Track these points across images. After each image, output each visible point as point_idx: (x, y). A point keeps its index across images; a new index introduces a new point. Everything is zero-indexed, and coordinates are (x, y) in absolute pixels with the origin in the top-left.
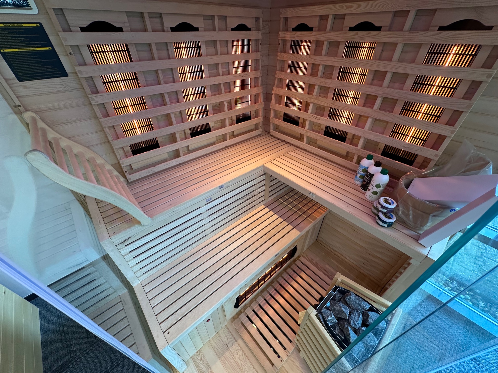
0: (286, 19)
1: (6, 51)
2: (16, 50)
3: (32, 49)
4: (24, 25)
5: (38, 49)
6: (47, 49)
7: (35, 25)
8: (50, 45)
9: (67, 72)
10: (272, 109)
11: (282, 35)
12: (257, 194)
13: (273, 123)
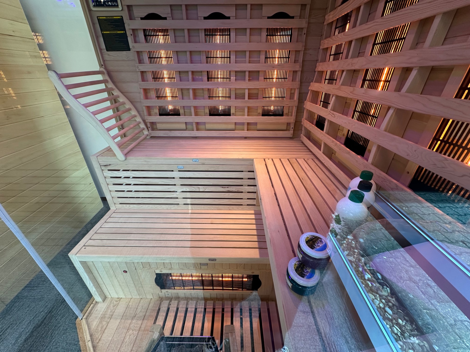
1: (104, 32)
2: (108, 32)
3: (115, 32)
4: (115, 18)
5: (119, 32)
6: (123, 32)
7: (119, 17)
8: (124, 30)
9: (130, 48)
10: (305, 109)
11: (327, 18)
12: (244, 192)
13: (304, 126)
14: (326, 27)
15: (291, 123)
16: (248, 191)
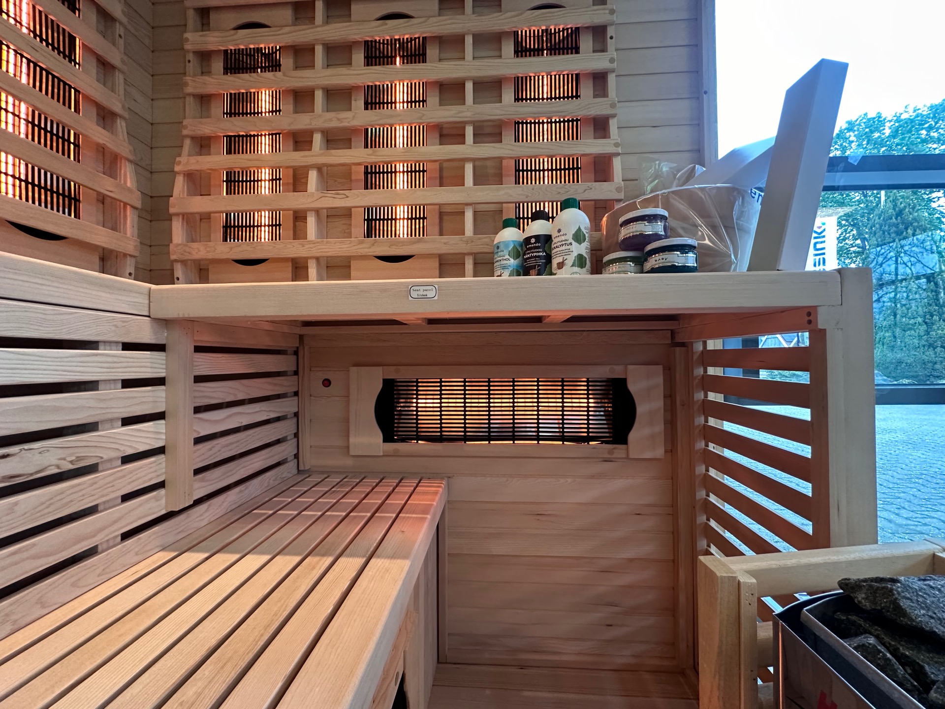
0: (204, 13)
10: (177, 215)
11: (194, 40)
12: (110, 460)
13: (184, 262)
14: (190, 56)
15: (125, 255)
16: (130, 451)
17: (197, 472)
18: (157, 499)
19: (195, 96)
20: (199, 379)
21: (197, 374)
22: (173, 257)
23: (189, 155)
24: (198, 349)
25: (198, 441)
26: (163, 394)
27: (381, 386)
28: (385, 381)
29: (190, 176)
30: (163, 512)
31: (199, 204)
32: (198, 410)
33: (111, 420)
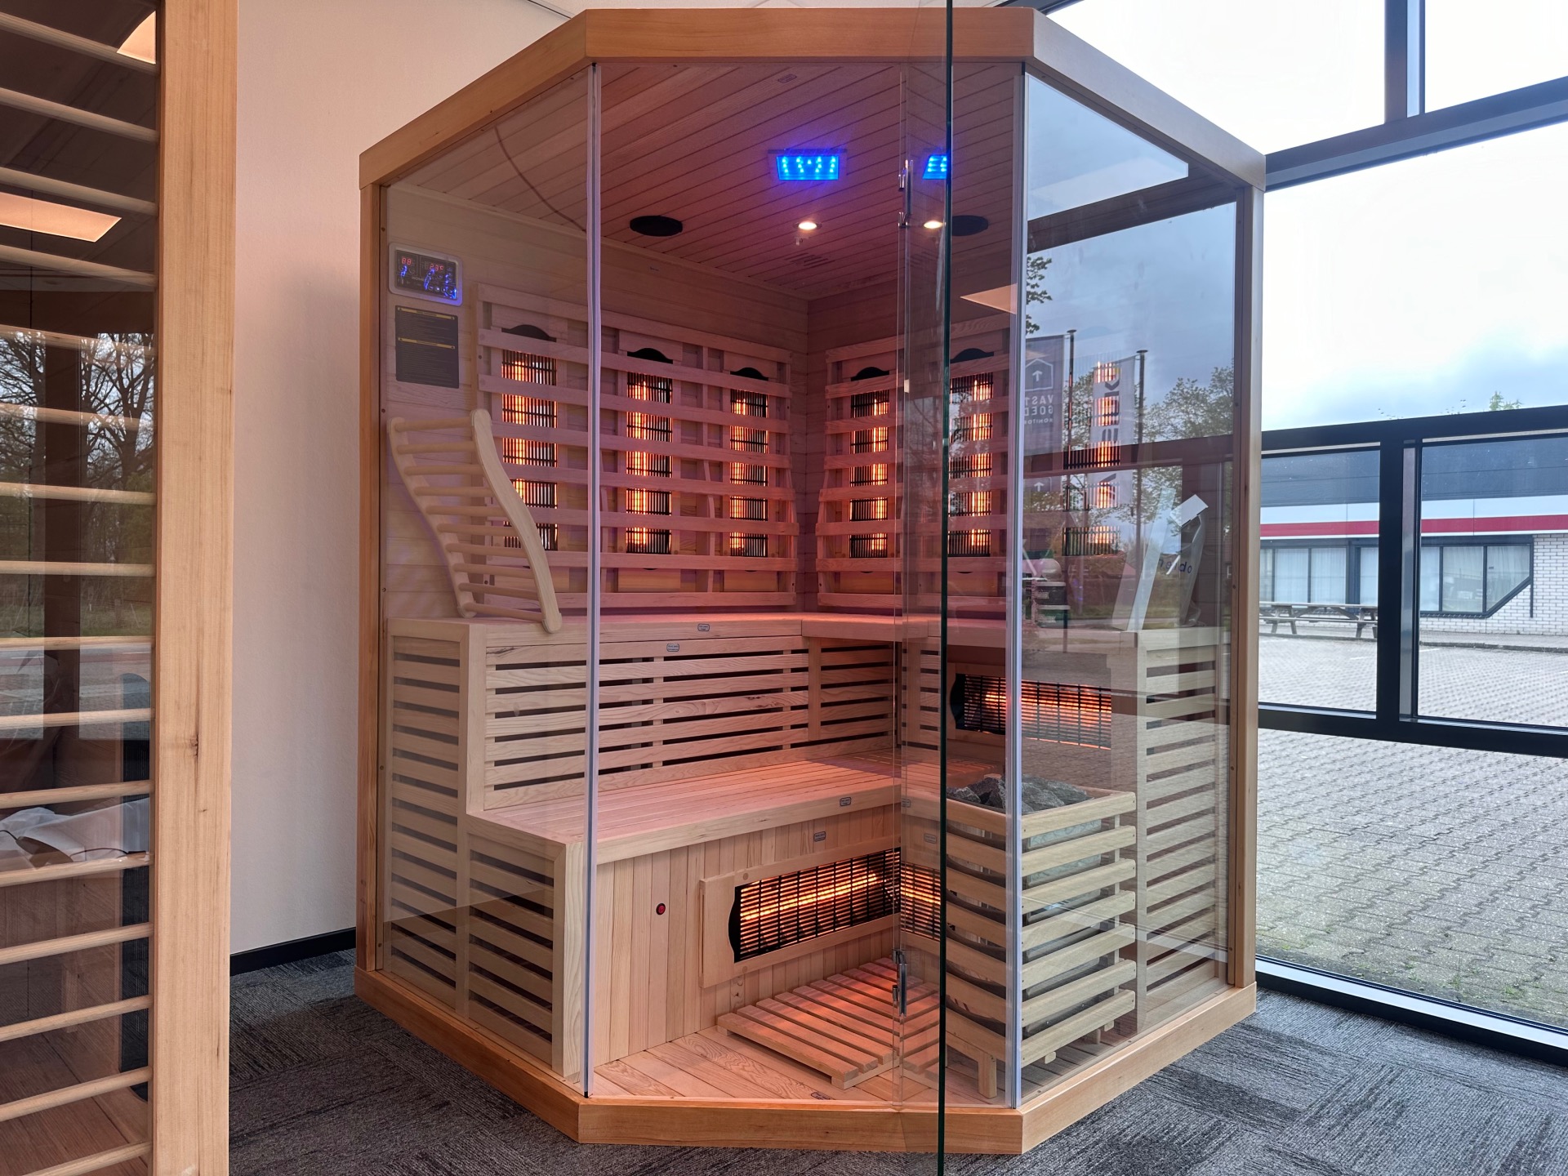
0: (838, 365)
1: (404, 340)
2: (415, 341)
3: (432, 344)
4: (438, 316)
5: (439, 345)
7: (449, 318)
8: (455, 342)
9: (461, 382)
10: (820, 536)
11: (832, 391)
12: (787, 707)
13: (825, 573)
14: (829, 403)
15: (790, 572)
16: (794, 705)
17: (823, 723)
18: (805, 732)
19: (832, 435)
20: (824, 668)
21: (823, 665)
22: (818, 569)
23: (828, 487)
24: (824, 650)
25: (824, 705)
26: (807, 676)
27: (954, 680)
28: (957, 675)
29: (829, 503)
30: (807, 740)
31: (834, 529)
32: (824, 687)
33: (787, 688)
